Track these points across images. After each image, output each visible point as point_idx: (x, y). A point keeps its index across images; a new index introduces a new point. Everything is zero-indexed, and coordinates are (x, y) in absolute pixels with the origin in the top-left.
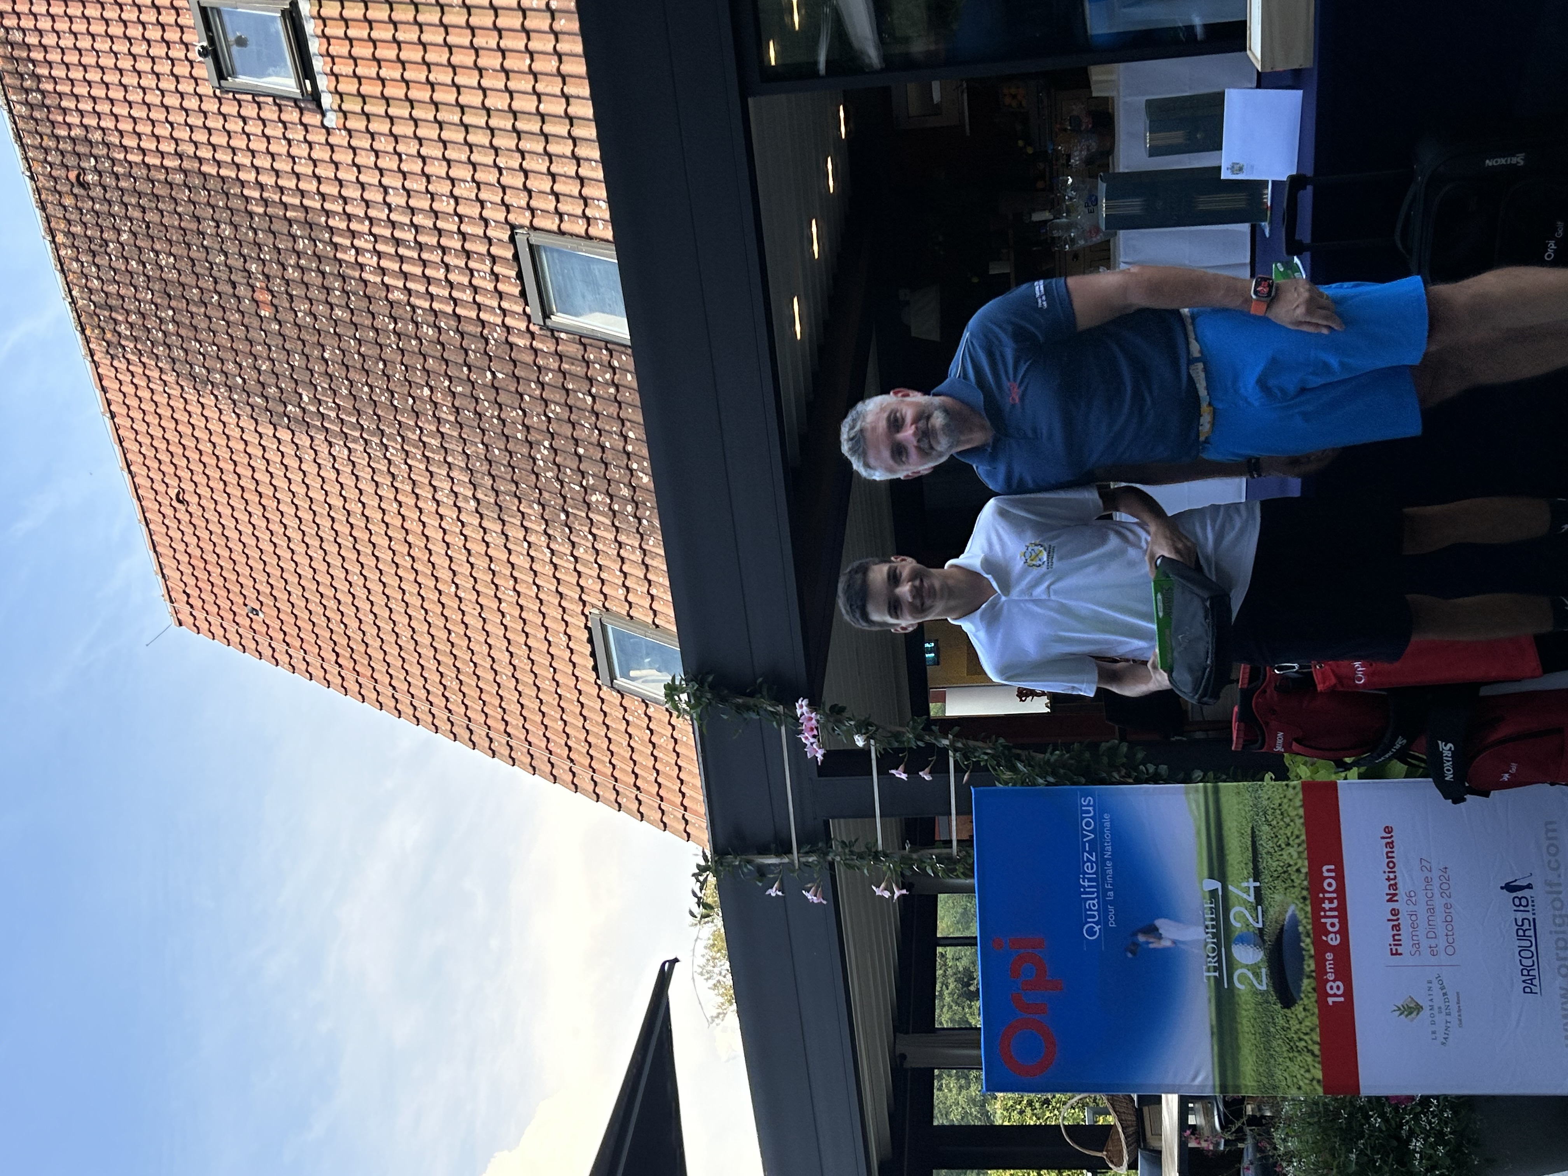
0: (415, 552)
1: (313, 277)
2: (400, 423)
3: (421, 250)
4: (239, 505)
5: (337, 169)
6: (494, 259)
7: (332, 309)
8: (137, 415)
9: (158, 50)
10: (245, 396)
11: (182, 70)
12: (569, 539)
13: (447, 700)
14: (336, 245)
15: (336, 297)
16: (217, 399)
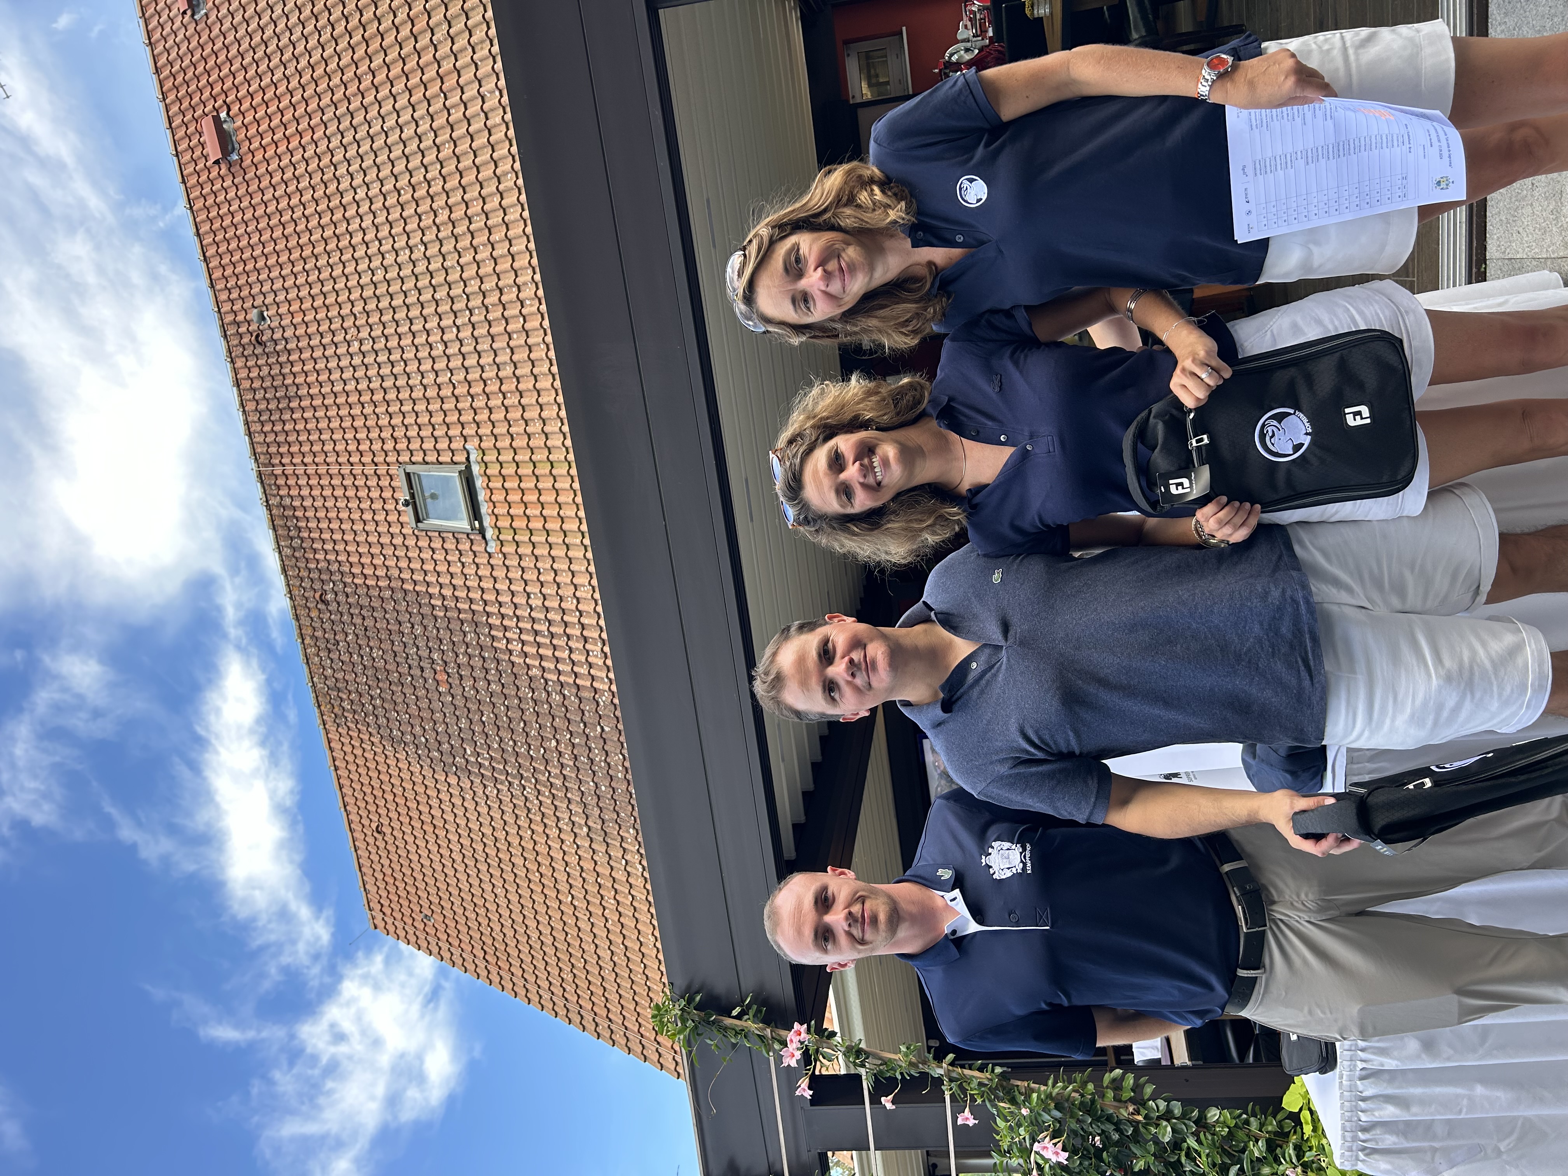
0: (543, 869)
1: (477, 662)
2: (534, 768)
3: (553, 637)
4: (419, 834)
5: (495, 582)
7: (489, 684)
8: (353, 768)
9: (377, 505)
10: (426, 751)
11: (392, 518)
13: (564, 991)
14: (493, 637)
15: (493, 675)
16: (407, 754)
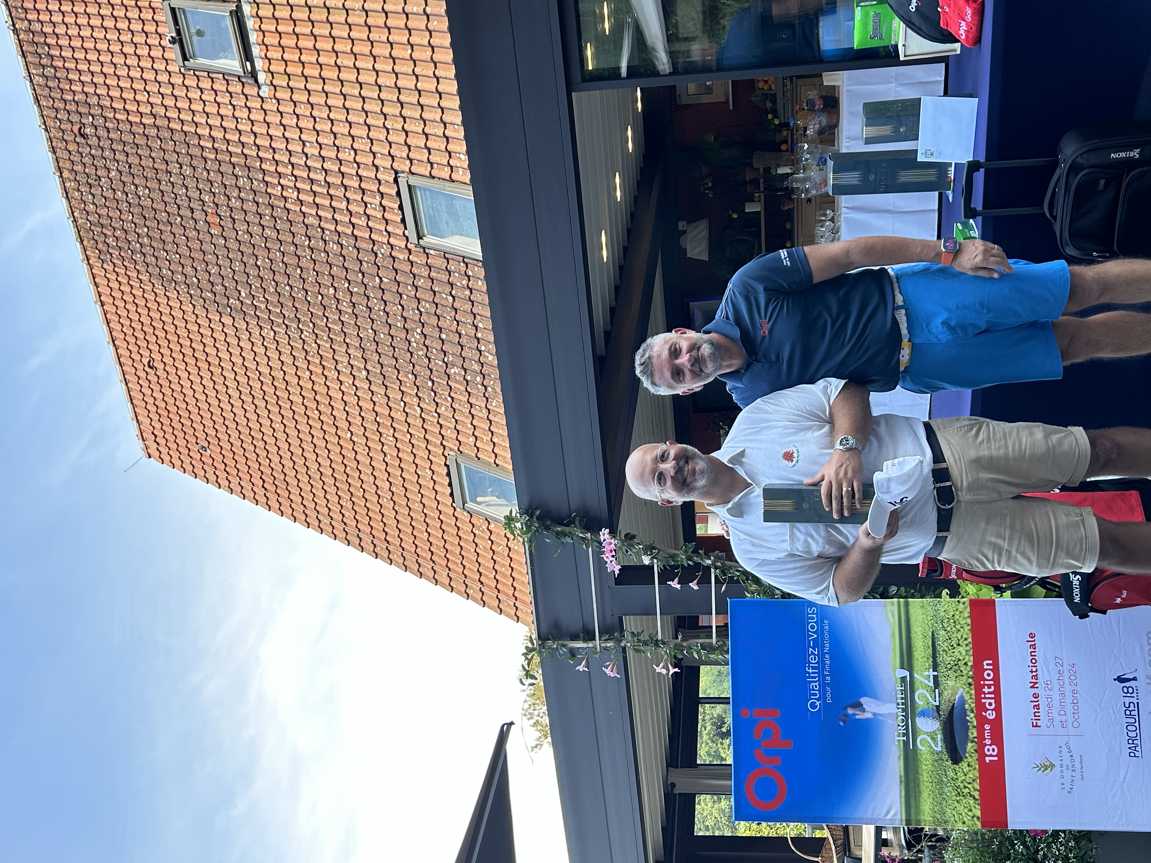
0: (321, 408)
1: (250, 206)
2: (312, 313)
3: (329, 187)
4: (194, 371)
5: (269, 127)
6: (382, 195)
7: (264, 230)
8: (120, 304)
9: (139, 39)
10: (199, 291)
11: (157, 53)
12: (434, 400)
13: (343, 516)
14: (267, 183)
15: (267, 221)
16: (179, 294)
